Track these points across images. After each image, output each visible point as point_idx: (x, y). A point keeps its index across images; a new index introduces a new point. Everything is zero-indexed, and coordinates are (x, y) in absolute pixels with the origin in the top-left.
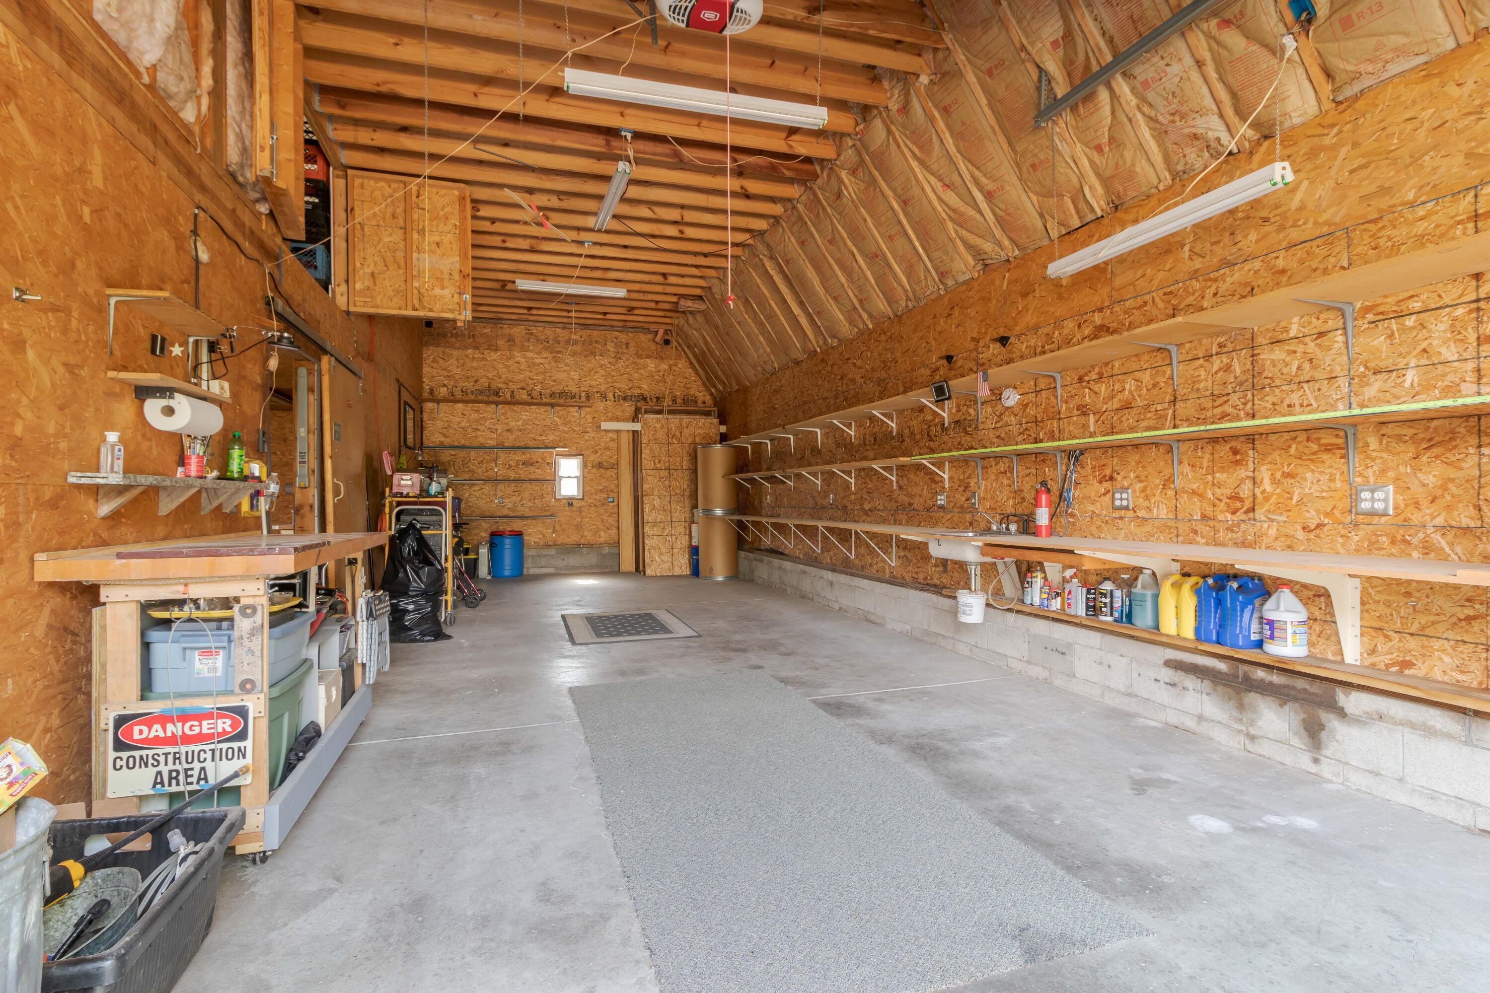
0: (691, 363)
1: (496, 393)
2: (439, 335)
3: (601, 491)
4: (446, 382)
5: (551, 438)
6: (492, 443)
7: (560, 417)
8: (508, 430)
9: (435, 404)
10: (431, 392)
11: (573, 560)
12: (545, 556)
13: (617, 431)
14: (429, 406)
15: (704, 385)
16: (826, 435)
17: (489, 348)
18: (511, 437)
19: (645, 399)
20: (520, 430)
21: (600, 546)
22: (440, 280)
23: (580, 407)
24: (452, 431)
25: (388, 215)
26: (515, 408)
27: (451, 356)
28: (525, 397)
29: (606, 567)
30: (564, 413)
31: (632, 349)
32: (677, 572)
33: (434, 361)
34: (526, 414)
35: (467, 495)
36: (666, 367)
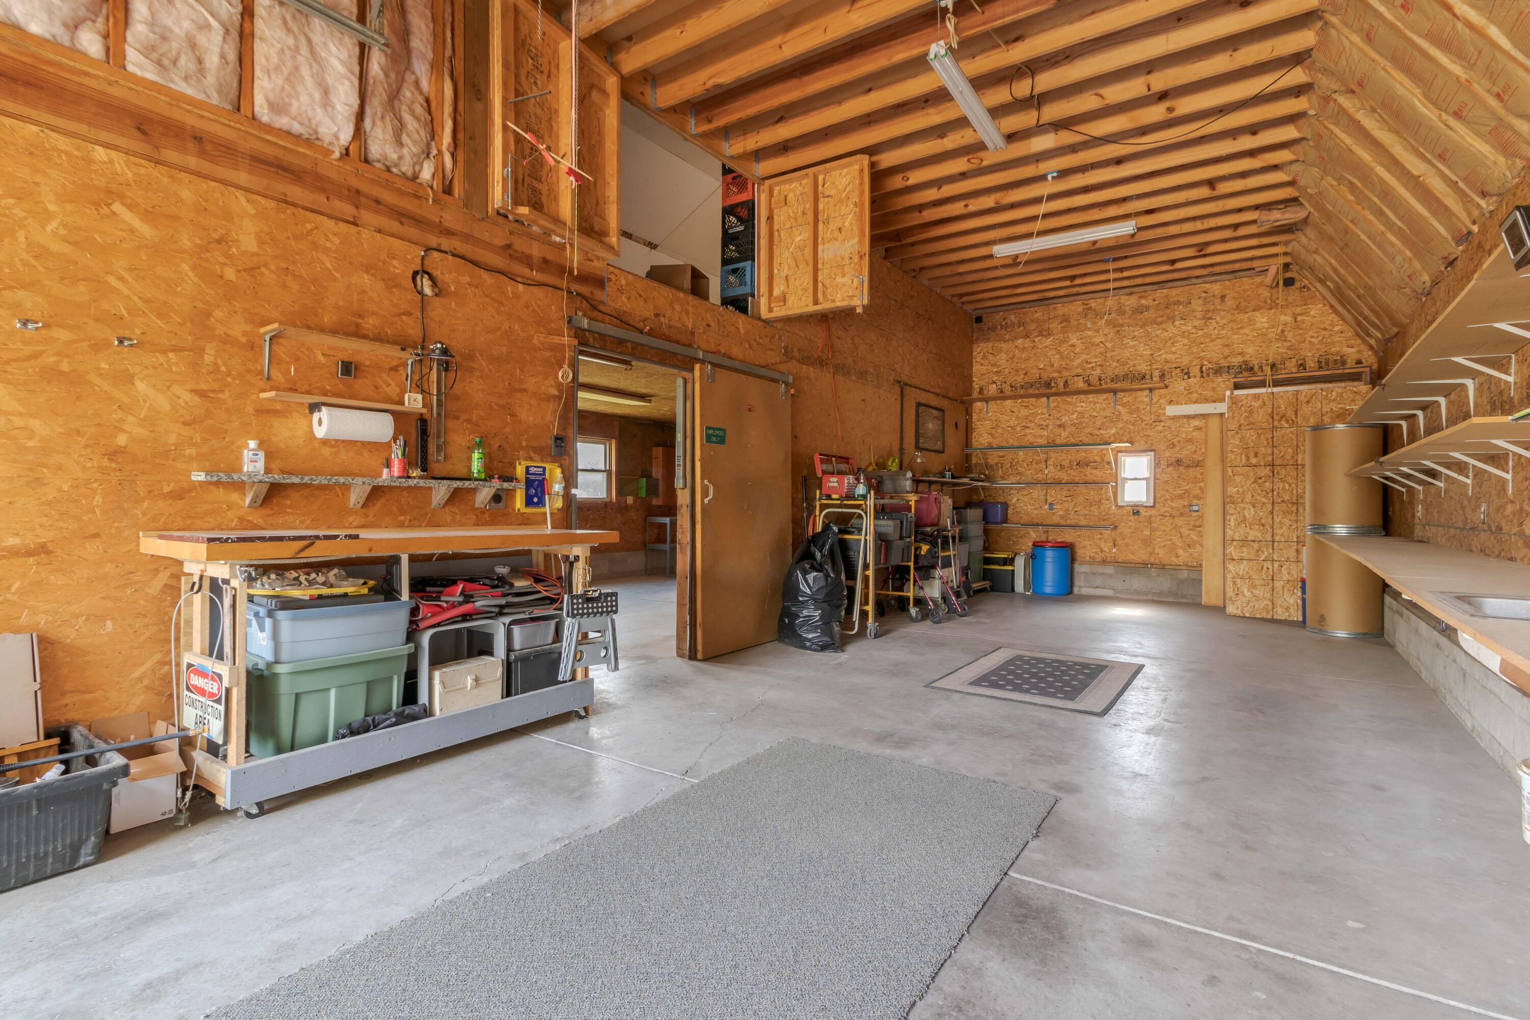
0: (1332, 306)
1: (1048, 385)
2: (989, 329)
3: (1180, 497)
4: (995, 379)
5: (1113, 431)
6: (1042, 441)
7: (1123, 405)
8: (1060, 426)
9: (985, 404)
10: (981, 390)
11: (1137, 583)
12: (1101, 574)
13: (1204, 416)
14: (978, 405)
15: (1358, 334)
16: (1479, 390)
17: (1041, 334)
18: (1064, 434)
19: (1252, 369)
20: (1074, 425)
21: (1176, 568)
22: (841, 267)
23: (1151, 390)
24: (1000, 430)
25: (800, 213)
26: (1069, 399)
27: (1000, 350)
28: (1081, 385)
29: (1184, 596)
30: (1130, 399)
31: (1230, 303)
32: (1281, 614)
33: (984, 357)
34: (1084, 405)
35: (1014, 500)
36: (1288, 319)
